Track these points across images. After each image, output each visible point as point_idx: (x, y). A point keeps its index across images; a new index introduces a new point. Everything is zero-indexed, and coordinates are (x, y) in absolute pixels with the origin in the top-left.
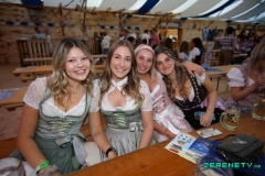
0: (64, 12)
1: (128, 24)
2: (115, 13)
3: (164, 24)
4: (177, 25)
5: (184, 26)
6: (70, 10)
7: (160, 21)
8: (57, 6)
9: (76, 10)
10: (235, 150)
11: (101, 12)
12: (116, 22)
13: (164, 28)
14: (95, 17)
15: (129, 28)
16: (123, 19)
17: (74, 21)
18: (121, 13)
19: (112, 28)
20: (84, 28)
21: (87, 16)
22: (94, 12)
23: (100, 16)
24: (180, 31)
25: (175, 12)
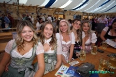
0: (6, 6)
1: (40, 12)
2: (34, 7)
3: (57, 13)
4: (62, 13)
5: (66, 13)
6: (10, 5)
7: (55, 11)
8: (3, 2)
9: (13, 5)
10: (83, 71)
11: (27, 6)
12: (34, 11)
13: (57, 14)
14: (24, 8)
15: (41, 14)
16: (38, 10)
17: (12, 10)
18: (36, 7)
19: (33, 14)
20: (18, 14)
21: (19, 8)
22: (23, 6)
23: (26, 8)
24: (64, 16)
25: (61, 7)
